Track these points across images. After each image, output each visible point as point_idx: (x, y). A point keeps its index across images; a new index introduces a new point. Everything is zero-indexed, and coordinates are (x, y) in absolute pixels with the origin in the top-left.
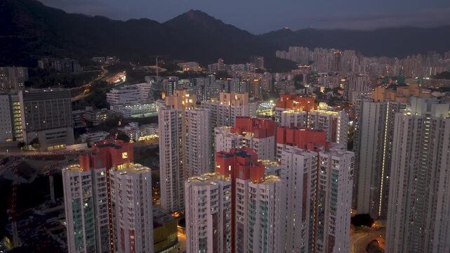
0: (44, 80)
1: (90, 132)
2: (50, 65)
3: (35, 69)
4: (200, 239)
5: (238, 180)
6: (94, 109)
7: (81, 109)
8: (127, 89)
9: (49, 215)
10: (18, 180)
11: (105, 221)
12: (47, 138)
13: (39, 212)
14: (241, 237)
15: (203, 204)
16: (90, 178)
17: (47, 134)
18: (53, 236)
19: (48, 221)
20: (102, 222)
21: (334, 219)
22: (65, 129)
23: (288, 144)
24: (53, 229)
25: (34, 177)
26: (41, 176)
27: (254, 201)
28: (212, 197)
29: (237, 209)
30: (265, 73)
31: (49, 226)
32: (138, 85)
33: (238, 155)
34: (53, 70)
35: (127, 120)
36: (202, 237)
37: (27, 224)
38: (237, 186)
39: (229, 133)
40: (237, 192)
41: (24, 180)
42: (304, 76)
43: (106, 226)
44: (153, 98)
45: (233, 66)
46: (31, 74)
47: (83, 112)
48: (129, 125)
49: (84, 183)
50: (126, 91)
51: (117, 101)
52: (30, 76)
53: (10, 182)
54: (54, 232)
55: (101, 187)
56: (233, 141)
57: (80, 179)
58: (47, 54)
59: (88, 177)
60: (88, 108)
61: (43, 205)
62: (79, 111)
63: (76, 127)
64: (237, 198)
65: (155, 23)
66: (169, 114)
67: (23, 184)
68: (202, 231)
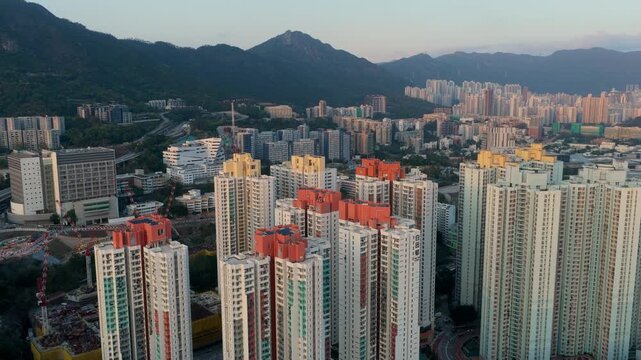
0: (84, 135)
1: (138, 202)
2: (93, 113)
3: (74, 119)
4: (235, 321)
5: (277, 259)
6: (146, 173)
7: (129, 172)
8: (190, 145)
9: (84, 302)
10: (49, 260)
11: (140, 303)
12: (86, 210)
13: (73, 298)
14: (281, 320)
15: (238, 284)
16: (123, 256)
17: (85, 205)
18: (88, 324)
19: (84, 308)
20: (136, 304)
21: (396, 305)
22: (107, 199)
23: (350, 220)
24: (88, 317)
25: (68, 258)
26: (77, 257)
27: (291, 282)
28: (247, 277)
29: (277, 290)
30: (385, 120)
31: (83, 314)
32: (204, 141)
33: (279, 232)
34: (97, 120)
35: (187, 186)
36: (237, 319)
37: (59, 311)
38: (276, 266)
39: (291, 206)
40: (276, 272)
41: (57, 261)
42: (439, 123)
43: (141, 308)
44: (223, 157)
45: (341, 110)
46: (68, 125)
47: (132, 176)
48: (188, 194)
49: (117, 261)
50: (189, 148)
51: (176, 162)
52: (66, 128)
53: (38, 263)
54: (89, 321)
55: (135, 266)
56: (292, 216)
57: (112, 257)
58: (90, 98)
59: (121, 254)
60: (137, 172)
61: (79, 290)
62: (127, 176)
63: (122, 196)
64: (277, 278)
65: (236, 50)
66: (227, 183)
67: (55, 266)
68: (237, 312)
